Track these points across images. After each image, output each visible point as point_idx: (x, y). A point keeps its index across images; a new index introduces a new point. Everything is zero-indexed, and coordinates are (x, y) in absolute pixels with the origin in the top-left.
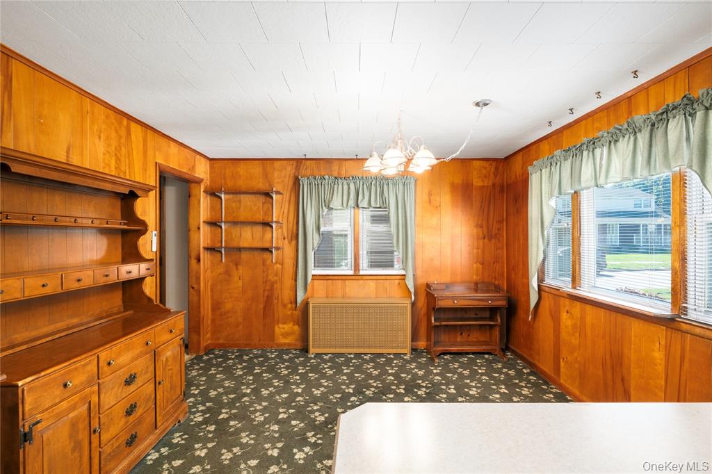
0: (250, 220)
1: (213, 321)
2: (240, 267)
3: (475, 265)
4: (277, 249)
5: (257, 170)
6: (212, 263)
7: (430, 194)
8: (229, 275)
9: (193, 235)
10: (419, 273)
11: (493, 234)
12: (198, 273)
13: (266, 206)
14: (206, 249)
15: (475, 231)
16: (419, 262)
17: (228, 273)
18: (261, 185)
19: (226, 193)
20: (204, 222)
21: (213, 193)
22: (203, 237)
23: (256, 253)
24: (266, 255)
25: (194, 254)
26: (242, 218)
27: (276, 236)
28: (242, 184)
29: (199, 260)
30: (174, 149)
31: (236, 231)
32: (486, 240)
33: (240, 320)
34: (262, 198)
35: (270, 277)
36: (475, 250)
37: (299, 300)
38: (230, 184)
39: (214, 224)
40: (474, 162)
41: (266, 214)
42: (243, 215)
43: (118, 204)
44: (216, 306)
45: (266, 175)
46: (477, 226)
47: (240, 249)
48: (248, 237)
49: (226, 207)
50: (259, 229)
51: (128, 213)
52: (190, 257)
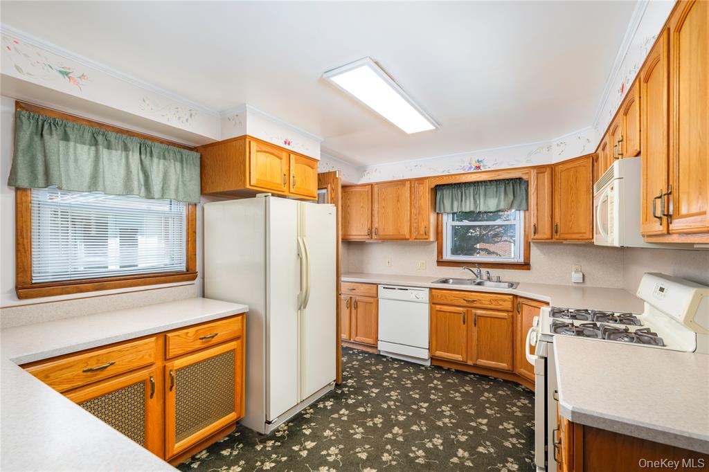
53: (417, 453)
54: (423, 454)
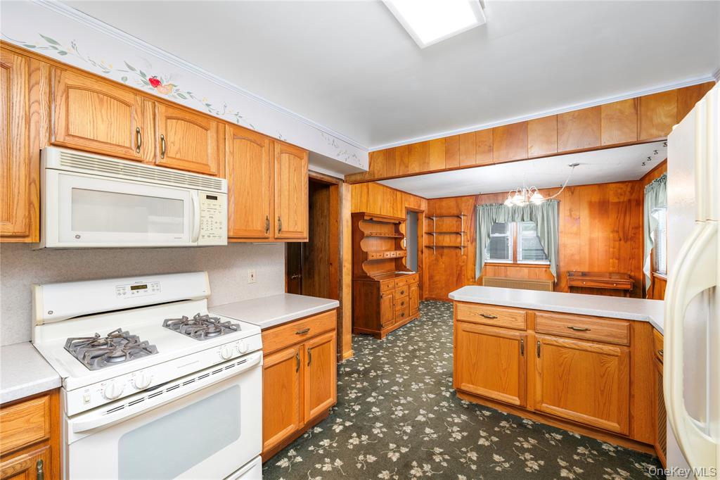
0: (448, 231)
1: (429, 285)
2: (444, 257)
3: (611, 260)
4: (464, 247)
5: (452, 203)
6: (429, 254)
7: (571, 210)
8: (438, 261)
9: (420, 239)
10: (562, 264)
11: (629, 237)
12: (422, 260)
13: (457, 223)
14: (426, 247)
15: (611, 235)
16: (562, 257)
17: (437, 260)
18: (455, 212)
19: (436, 217)
20: (426, 233)
21: (429, 217)
22: (425, 240)
23: (452, 250)
24: (458, 250)
25: (420, 249)
26: (444, 231)
27: (463, 240)
28: (444, 212)
29: (422, 252)
30: (412, 198)
31: (441, 238)
32: (622, 242)
33: (444, 286)
34: (456, 219)
35: (460, 263)
36: (611, 250)
37: (477, 276)
38: (438, 212)
39: (430, 234)
40: (610, 185)
41: (457, 228)
42: (445, 228)
43: (393, 227)
44: (431, 278)
45: (458, 206)
46: (613, 231)
47: (443, 247)
48: (447, 240)
49: (436, 225)
50: (454, 236)
51: (397, 231)
52: (418, 251)
53: (441, 458)
54: (434, 457)
